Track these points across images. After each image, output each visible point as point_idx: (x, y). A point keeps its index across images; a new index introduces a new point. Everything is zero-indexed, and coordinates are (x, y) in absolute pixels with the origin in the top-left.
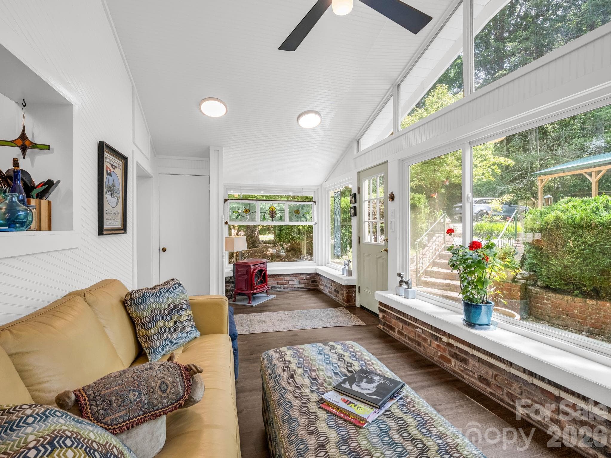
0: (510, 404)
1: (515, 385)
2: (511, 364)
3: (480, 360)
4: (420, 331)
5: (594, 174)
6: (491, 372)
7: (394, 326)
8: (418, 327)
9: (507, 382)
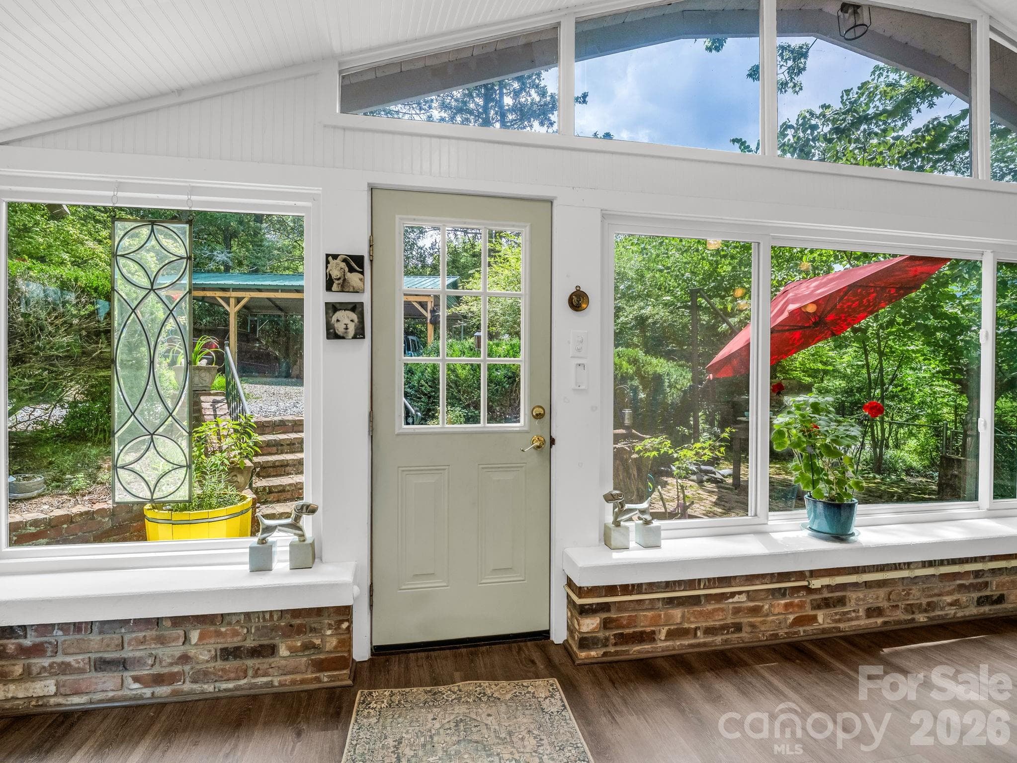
0: (908, 620)
1: (915, 591)
2: (908, 565)
3: (867, 585)
4: (743, 598)
5: (232, 301)
6: (882, 592)
7: (648, 629)
8: (733, 595)
9: (903, 593)
